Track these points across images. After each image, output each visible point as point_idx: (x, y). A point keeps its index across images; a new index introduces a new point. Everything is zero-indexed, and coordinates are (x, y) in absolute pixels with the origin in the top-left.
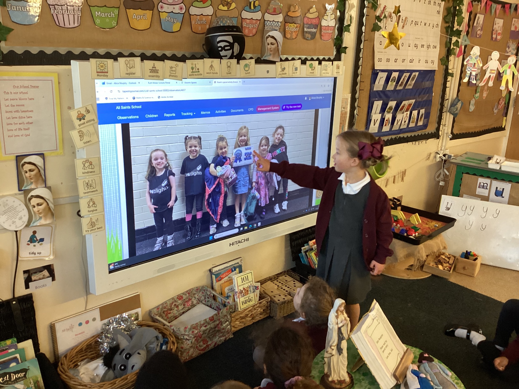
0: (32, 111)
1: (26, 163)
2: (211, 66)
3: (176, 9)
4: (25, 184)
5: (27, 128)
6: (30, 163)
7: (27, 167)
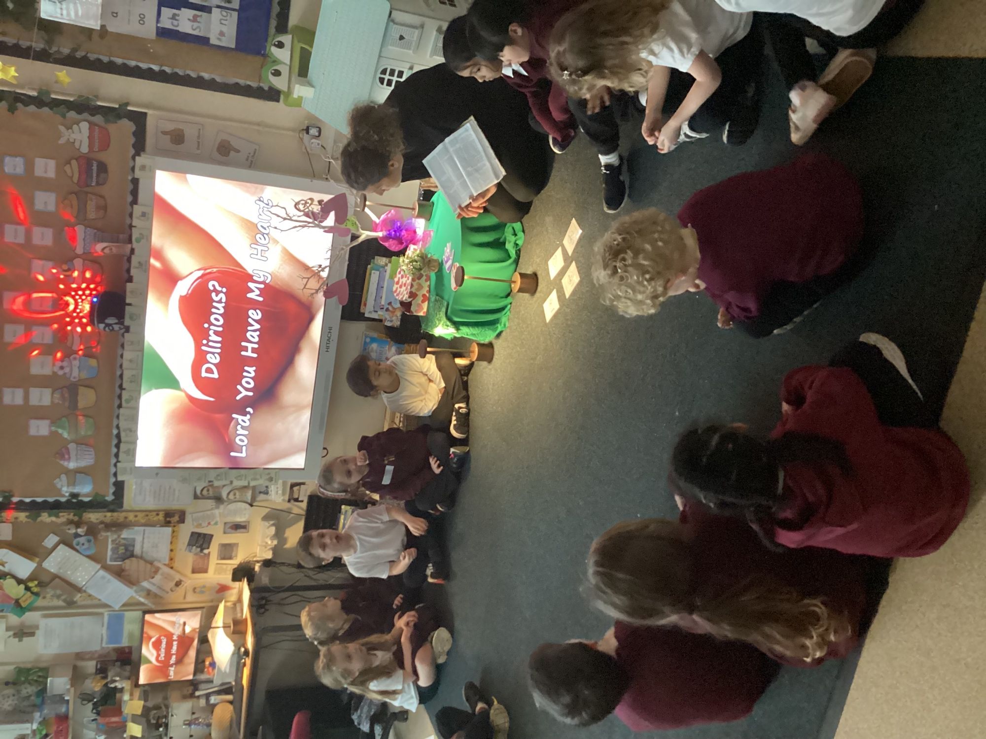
0: (160, 487)
1: (201, 494)
2: (131, 361)
3: (76, 363)
6: (202, 490)
7: (205, 492)
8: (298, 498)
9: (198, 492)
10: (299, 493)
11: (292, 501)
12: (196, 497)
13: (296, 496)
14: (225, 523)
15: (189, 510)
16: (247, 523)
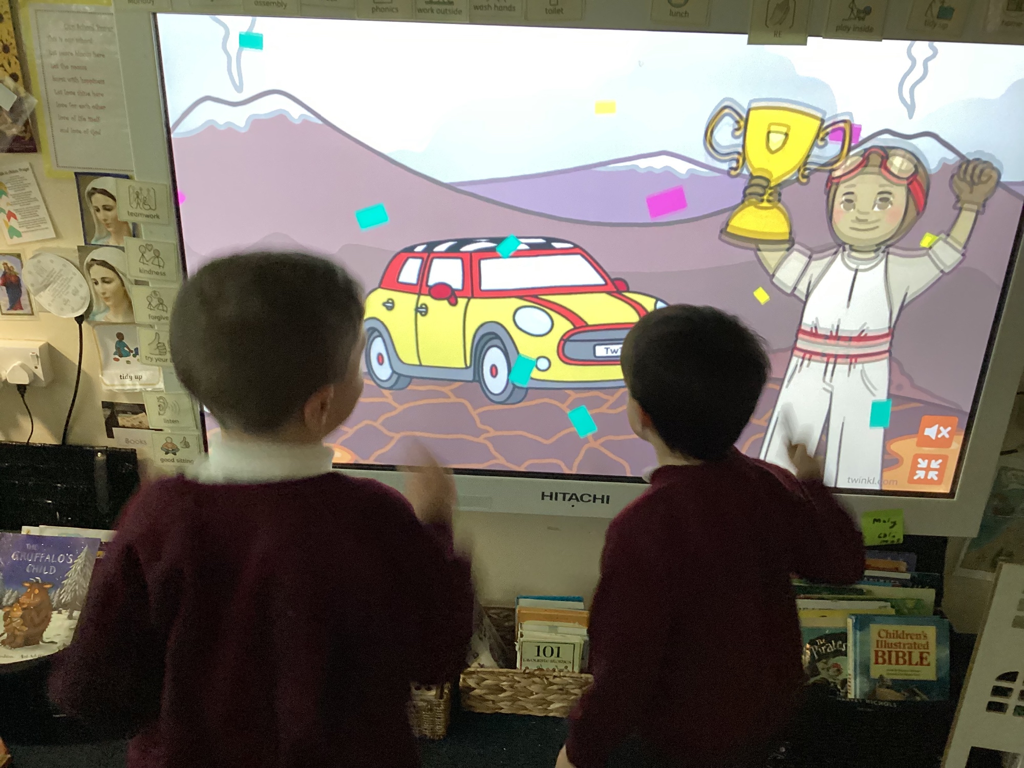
0: (101, 82)
1: (95, 189)
4: (97, 235)
5: (94, 117)
6: (104, 192)
7: (99, 200)
8: (117, 426)
9: (98, 183)
10: (133, 427)
11: (108, 412)
12: (81, 177)
13: (121, 419)
14: (19, 256)
15: (41, 161)
16: (27, 310)
